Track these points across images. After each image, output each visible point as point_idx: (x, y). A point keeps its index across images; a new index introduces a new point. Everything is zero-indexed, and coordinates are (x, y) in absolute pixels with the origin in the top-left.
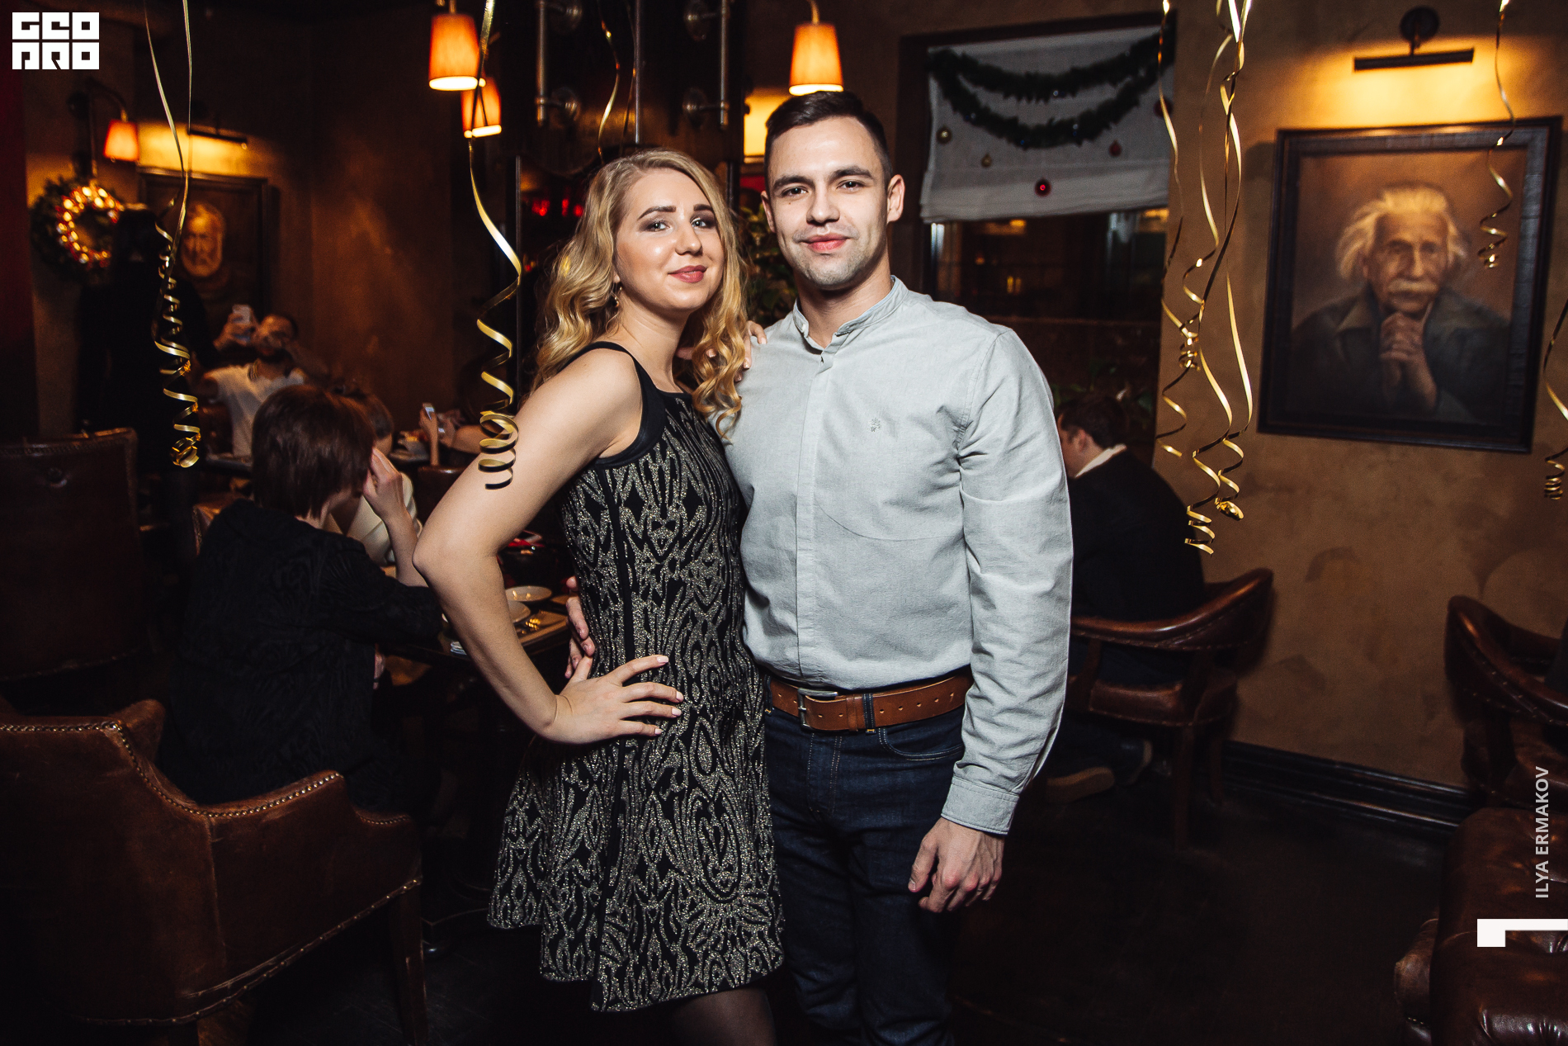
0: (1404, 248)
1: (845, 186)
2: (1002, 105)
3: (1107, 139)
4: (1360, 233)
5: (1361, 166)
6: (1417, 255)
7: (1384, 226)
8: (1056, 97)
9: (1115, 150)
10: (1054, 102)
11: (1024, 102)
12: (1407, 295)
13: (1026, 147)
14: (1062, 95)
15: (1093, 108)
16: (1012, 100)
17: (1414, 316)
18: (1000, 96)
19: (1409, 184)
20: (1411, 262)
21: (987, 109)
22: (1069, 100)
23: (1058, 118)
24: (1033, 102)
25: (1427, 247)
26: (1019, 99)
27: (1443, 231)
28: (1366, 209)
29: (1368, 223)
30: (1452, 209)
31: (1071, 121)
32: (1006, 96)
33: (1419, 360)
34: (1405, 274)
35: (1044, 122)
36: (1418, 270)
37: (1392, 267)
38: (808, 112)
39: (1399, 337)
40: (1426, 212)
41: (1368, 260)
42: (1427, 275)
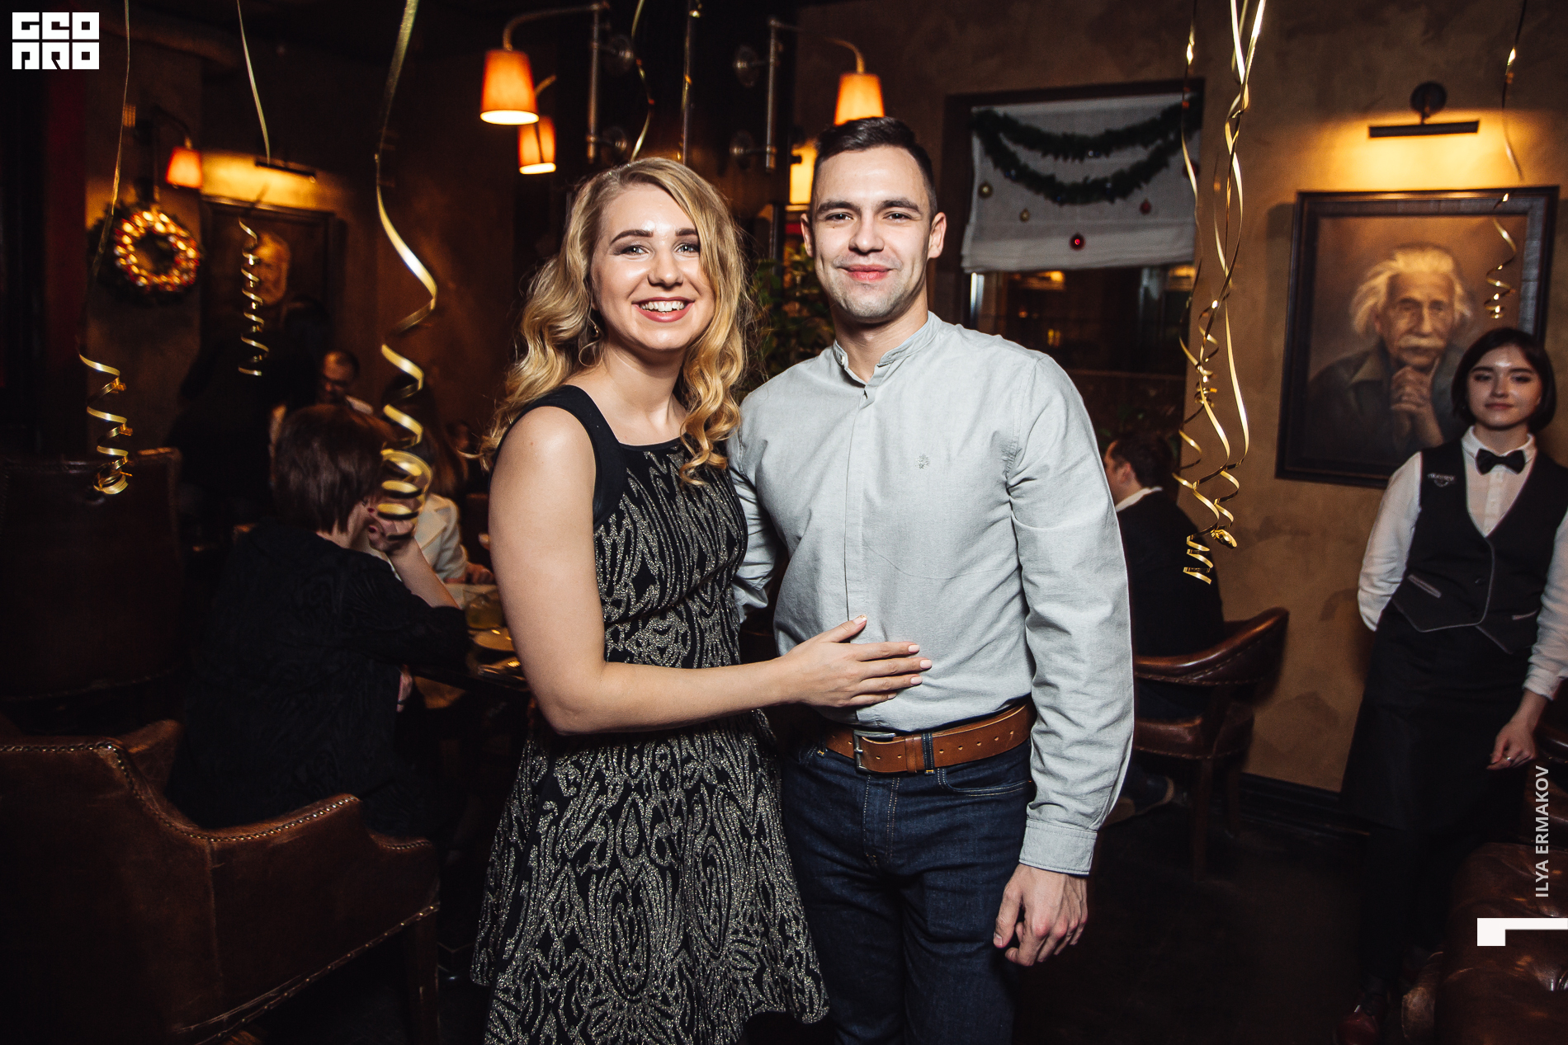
0: (1414, 305)
1: (891, 217)
2: (1042, 164)
3: (1138, 198)
4: (1373, 291)
5: (1374, 228)
6: (1426, 312)
7: (1396, 284)
8: (1090, 157)
9: (1145, 209)
10: (1087, 161)
11: (1060, 161)
12: (1417, 350)
13: (1062, 203)
14: (1096, 156)
15: (1126, 168)
16: (1050, 158)
17: (1423, 369)
18: (1039, 155)
19: (1418, 245)
20: (1420, 319)
21: (1026, 167)
22: (1103, 160)
23: (1093, 177)
24: (1070, 160)
25: (1436, 305)
26: (1056, 157)
27: (1450, 290)
28: (1378, 268)
29: (1381, 282)
30: (1459, 269)
31: (1105, 180)
32: (1045, 154)
33: (1427, 411)
34: (1415, 331)
35: (1080, 180)
36: (1427, 327)
37: (1403, 323)
38: (861, 138)
39: (1408, 389)
40: (1435, 272)
41: (1380, 316)
42: (1436, 332)
